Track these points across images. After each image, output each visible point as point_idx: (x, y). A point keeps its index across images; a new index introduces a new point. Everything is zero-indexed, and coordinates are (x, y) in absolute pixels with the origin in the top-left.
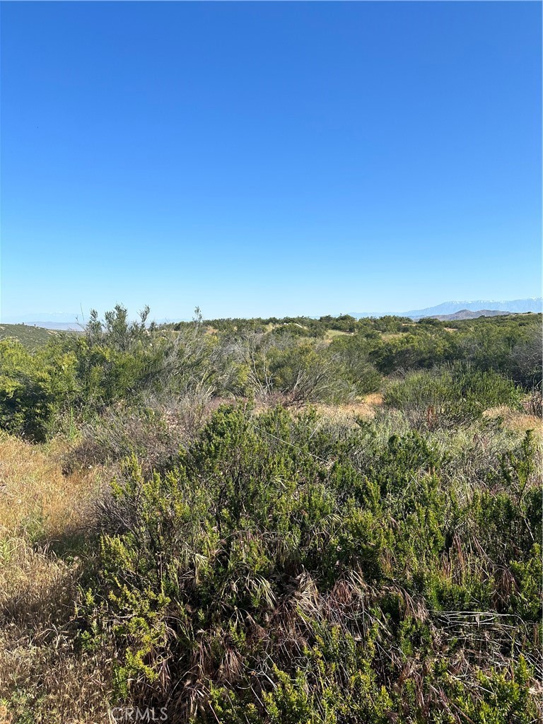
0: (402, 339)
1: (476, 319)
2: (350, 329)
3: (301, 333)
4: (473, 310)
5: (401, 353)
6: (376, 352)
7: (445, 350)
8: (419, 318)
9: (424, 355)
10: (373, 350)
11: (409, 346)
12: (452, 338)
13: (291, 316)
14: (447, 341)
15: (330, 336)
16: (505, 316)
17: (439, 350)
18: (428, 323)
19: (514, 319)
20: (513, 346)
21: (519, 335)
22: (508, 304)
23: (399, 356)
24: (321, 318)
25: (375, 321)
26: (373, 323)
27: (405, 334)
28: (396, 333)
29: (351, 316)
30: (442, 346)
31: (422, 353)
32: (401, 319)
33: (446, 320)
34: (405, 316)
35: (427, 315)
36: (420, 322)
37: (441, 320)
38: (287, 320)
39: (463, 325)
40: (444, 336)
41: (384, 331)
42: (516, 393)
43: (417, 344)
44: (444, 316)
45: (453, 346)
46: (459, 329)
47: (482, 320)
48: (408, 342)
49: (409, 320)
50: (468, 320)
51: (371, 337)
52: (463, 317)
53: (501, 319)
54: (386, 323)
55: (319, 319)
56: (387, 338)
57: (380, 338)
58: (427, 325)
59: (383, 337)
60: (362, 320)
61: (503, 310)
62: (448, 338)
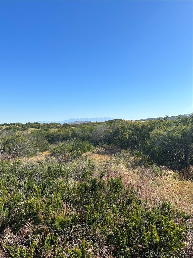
0: (57, 131)
1: (81, 124)
2: (38, 128)
3: (18, 129)
4: (80, 121)
5: (57, 136)
6: (48, 136)
7: (71, 134)
8: (63, 123)
9: (65, 136)
10: (46, 135)
11: (59, 133)
12: (73, 130)
13: (14, 123)
14: (72, 131)
15: (30, 130)
16: (90, 123)
17: (69, 134)
18: (66, 125)
19: (92, 124)
20: (91, 132)
21: (93, 129)
22: (90, 119)
23: (56, 137)
24: (26, 123)
25: (48, 125)
26: (47, 125)
27: (58, 129)
28: (55, 129)
29: (39, 122)
30: (70, 133)
31: (64, 135)
32: (57, 124)
33: (72, 124)
34: (58, 123)
35: (66, 122)
36: (63, 125)
37: (70, 124)
38: (12, 124)
39: (77, 126)
40: (71, 129)
41: (51, 128)
42: (92, 147)
43: (62, 132)
44: (71, 123)
45: (74, 133)
46: (76, 127)
47: (83, 124)
48: (59, 132)
49: (60, 124)
50: (79, 124)
51: (46, 130)
52: (77, 123)
53: (88, 124)
54: (52, 125)
55: (26, 124)
56: (52, 130)
57: (50, 131)
58: (66, 126)
59: (51, 130)
60: (43, 124)
61: (89, 121)
62: (72, 130)
